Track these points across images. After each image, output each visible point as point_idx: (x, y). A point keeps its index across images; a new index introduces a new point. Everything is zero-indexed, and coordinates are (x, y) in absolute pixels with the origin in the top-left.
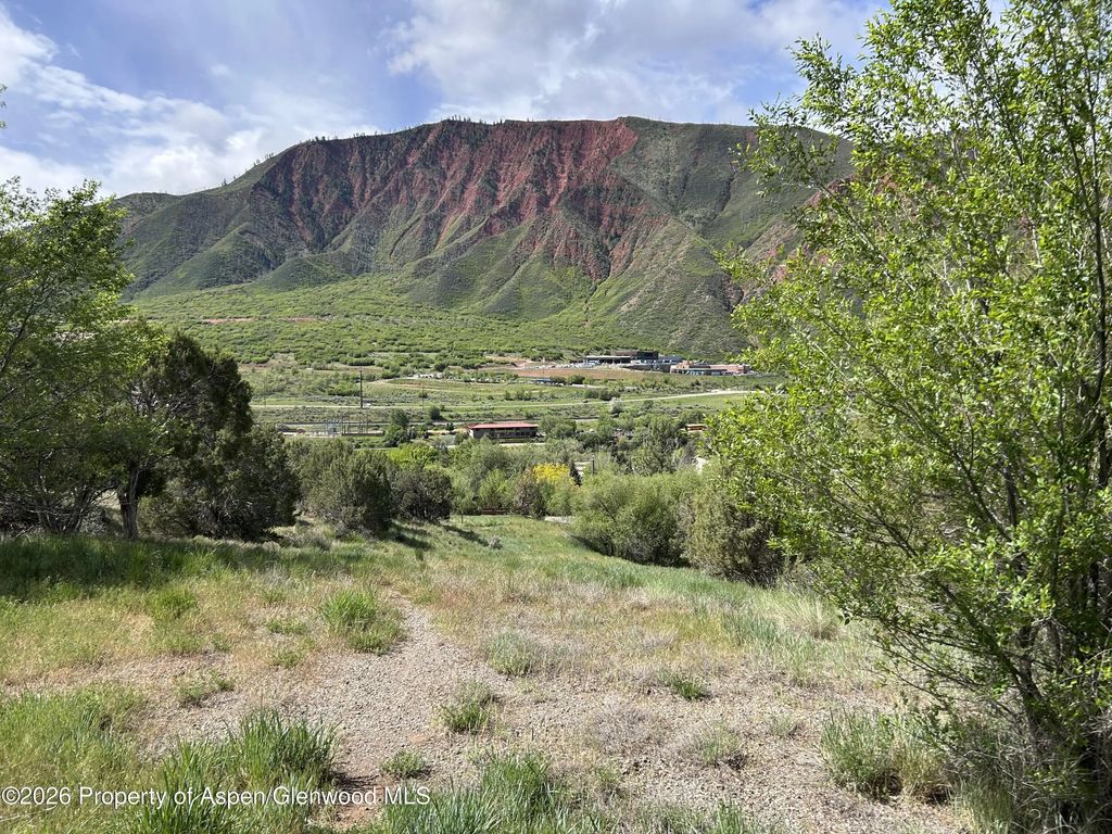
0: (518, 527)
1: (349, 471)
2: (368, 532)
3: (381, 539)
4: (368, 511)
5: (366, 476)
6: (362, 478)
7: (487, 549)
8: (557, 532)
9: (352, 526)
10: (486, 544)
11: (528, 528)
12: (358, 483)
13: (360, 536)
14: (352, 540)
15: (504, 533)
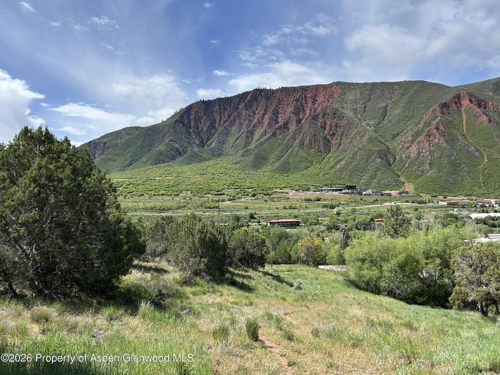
0: (307, 273)
1: (196, 231)
2: (208, 278)
3: (218, 284)
4: (208, 261)
5: (208, 235)
6: (205, 236)
7: (293, 289)
8: (332, 277)
9: (196, 273)
10: (291, 285)
11: (313, 273)
12: (202, 240)
13: (202, 282)
14: (196, 284)
15: (299, 276)
